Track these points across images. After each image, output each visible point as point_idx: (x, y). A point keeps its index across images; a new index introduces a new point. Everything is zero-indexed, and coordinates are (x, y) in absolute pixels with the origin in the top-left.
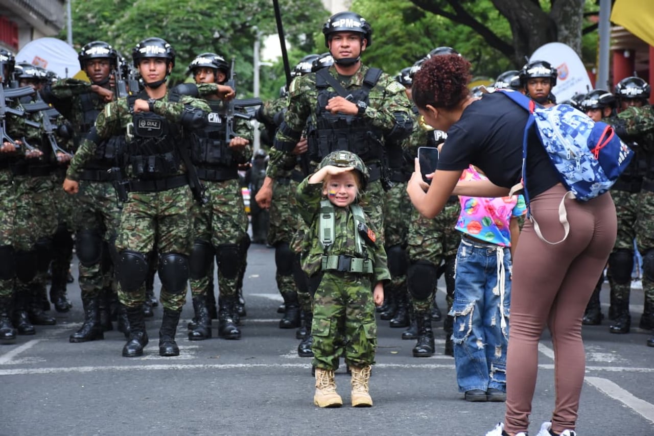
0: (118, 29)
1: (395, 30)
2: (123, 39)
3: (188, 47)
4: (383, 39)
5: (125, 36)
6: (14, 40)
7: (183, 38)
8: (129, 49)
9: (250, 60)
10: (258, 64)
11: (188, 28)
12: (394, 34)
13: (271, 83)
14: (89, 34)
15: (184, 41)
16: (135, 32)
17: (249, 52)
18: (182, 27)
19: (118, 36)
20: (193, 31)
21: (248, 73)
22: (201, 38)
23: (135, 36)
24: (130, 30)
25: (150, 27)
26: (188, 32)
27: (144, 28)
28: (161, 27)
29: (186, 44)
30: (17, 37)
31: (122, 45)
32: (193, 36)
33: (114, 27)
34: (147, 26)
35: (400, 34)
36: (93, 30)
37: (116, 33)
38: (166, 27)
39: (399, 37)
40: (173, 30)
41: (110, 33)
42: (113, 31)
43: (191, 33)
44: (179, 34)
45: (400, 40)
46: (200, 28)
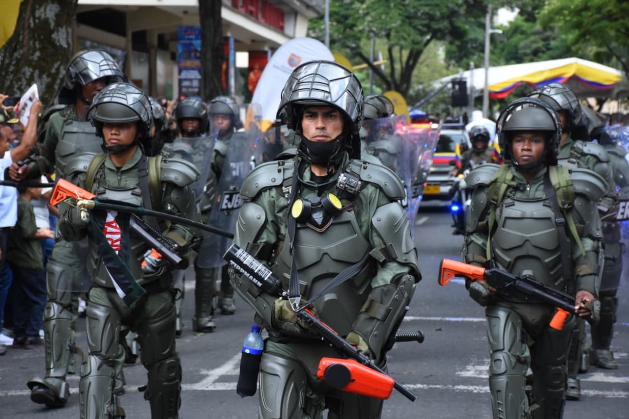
0: (368, 8)
1: (610, 8)
2: (372, 17)
3: (426, 22)
4: (598, 16)
5: (373, 14)
6: (281, 24)
7: (422, 14)
8: (376, 25)
9: (483, 26)
10: (489, 31)
11: (427, 5)
12: (609, 11)
13: (501, 46)
14: (343, 12)
15: (424, 17)
16: (381, 10)
17: (482, 20)
18: (422, 5)
19: (367, 14)
20: (430, 8)
21: (480, 37)
22: (438, 14)
23: (381, 14)
24: (377, 8)
25: (395, 6)
26: (427, 9)
27: (389, 7)
28: (404, 6)
29: (424, 19)
30: (283, 21)
31: (372, 22)
32: (431, 12)
33: (364, 6)
34: (392, 5)
35: (615, 11)
36: (347, 9)
37: (366, 11)
38: (408, 5)
39: (613, 14)
40: (414, 7)
41: (361, 12)
42: (363, 9)
43: (430, 10)
44: (419, 10)
45: (615, 16)
46: (437, 5)
